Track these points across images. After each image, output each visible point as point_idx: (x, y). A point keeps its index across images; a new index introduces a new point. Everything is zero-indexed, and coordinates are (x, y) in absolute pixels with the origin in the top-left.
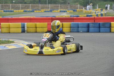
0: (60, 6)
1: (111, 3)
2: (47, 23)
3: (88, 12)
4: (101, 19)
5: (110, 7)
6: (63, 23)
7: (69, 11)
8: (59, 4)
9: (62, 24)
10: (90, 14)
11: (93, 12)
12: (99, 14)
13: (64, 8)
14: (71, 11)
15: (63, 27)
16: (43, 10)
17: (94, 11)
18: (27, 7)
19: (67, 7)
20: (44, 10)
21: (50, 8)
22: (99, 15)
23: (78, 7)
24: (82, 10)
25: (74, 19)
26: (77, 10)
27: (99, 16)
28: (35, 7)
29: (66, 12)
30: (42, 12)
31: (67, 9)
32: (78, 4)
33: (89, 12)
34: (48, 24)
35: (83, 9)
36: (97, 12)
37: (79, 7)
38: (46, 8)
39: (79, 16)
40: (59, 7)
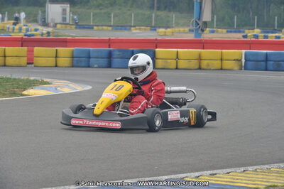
6: (58, 48)
15: (58, 55)
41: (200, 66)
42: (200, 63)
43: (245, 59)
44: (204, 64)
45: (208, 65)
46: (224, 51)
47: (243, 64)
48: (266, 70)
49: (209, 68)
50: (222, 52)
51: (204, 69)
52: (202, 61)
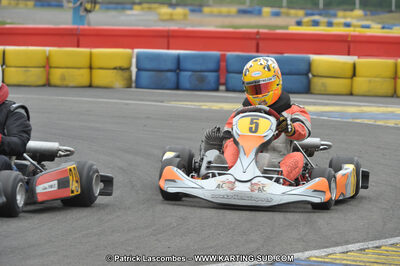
41: (48, 79)
42: (48, 74)
43: (137, 67)
44: (56, 75)
45: (63, 78)
46: (96, 51)
47: (134, 78)
48: (177, 87)
49: (66, 83)
50: (91, 54)
51: (55, 86)
52: (53, 71)
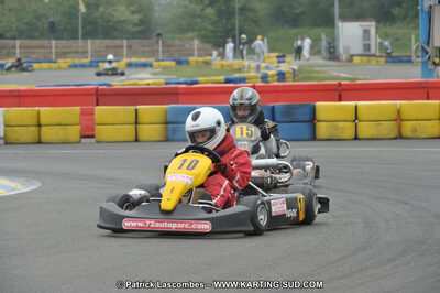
0: (129, 47)
1: (316, 31)
2: (78, 108)
3: (231, 66)
4: (279, 91)
5: (312, 47)
6: (138, 107)
7: (162, 63)
8: (122, 38)
9: (136, 110)
10: (236, 75)
11: (249, 68)
12: (270, 72)
13: (144, 54)
14: (167, 63)
15: (140, 120)
16: (64, 63)
17: (254, 64)
18: (5, 51)
19: (153, 51)
20: (70, 61)
21: (89, 54)
22: (272, 76)
23: (196, 47)
24: (208, 58)
25: (178, 94)
26: (191, 59)
27: (270, 79)
28: (37, 50)
29: (149, 69)
30: (59, 68)
31: (153, 56)
32: (192, 39)
33: (236, 67)
34: (83, 113)
35: (211, 55)
36: (263, 65)
37: (198, 49)
38: (77, 52)
39: (196, 83)
40: (125, 50)
41: (400, 132)
42: (400, 127)
44: (407, 128)
45: (414, 130)
49: (417, 135)
51: (407, 138)
52: (404, 123)
